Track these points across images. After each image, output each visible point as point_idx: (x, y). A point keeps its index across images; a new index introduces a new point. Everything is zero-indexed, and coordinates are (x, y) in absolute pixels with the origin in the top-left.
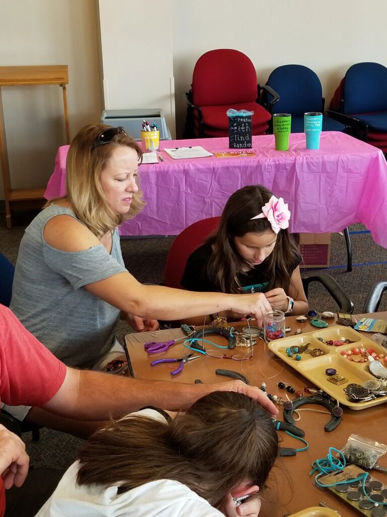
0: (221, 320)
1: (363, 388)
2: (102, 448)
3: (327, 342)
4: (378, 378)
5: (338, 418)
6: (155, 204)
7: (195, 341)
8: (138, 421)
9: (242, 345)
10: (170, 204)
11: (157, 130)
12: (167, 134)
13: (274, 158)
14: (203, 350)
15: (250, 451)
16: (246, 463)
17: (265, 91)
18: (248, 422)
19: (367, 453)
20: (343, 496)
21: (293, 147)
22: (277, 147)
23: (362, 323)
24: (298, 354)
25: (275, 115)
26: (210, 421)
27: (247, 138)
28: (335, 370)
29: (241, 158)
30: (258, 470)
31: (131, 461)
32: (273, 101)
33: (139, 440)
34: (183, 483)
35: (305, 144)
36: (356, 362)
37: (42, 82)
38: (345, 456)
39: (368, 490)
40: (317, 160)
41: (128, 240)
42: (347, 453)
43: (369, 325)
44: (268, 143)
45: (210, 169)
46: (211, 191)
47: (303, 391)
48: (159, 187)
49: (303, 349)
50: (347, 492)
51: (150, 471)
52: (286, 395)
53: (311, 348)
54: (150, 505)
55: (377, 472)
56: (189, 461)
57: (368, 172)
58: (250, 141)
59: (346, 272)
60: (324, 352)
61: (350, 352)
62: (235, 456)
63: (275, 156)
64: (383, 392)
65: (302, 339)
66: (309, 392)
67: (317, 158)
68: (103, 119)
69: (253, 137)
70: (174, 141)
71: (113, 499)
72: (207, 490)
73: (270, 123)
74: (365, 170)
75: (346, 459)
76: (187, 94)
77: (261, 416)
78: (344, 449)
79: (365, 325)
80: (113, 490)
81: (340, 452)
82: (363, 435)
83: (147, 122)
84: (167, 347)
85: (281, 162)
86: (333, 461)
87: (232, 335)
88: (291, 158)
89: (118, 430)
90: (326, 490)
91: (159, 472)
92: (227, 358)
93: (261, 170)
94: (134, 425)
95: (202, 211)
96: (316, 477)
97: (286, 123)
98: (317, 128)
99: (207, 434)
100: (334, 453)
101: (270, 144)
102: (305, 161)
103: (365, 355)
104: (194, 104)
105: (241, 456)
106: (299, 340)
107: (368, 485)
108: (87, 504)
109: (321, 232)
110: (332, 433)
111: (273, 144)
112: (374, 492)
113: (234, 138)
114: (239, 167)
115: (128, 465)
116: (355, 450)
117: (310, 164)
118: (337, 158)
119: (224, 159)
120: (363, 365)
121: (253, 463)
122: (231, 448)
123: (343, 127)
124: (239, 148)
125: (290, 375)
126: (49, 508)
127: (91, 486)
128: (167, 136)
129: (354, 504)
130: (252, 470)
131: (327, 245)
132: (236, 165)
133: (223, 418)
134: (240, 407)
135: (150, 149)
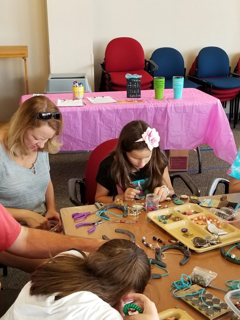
0: (119, 200)
1: (203, 239)
2: (45, 274)
3: (183, 213)
4: (213, 234)
5: (188, 257)
6: (81, 131)
7: (103, 212)
8: (66, 257)
9: (131, 214)
10: (90, 131)
11: (83, 86)
12: (89, 89)
13: (154, 104)
14: (108, 218)
15: (134, 273)
16: (132, 281)
17: (150, 63)
18: (133, 256)
19: (204, 278)
20: (189, 302)
21: (166, 98)
22: (156, 97)
23: (204, 202)
24: (165, 220)
25: (155, 77)
26: (111, 255)
27: (138, 92)
28: (187, 229)
29: (134, 104)
30: (139, 285)
31: (63, 281)
32: (154, 69)
33: (67, 268)
34: (94, 293)
35: (173, 96)
36: (200, 225)
37: (11, 56)
38: (191, 279)
39: (204, 299)
40: (180, 105)
41: (64, 154)
42: (193, 277)
43: (209, 203)
44: (150, 94)
45: (115, 110)
46: (115, 124)
47: (168, 242)
48: (84, 121)
49: (168, 217)
50: (192, 300)
51: (75, 286)
52: (157, 244)
53: (173, 217)
54: (74, 307)
55: (210, 289)
56: (98, 280)
57: (211, 113)
58: (140, 94)
59: (198, 174)
60: (181, 219)
61: (196, 219)
62: (125, 276)
63: (154, 103)
64: (215, 242)
65: (168, 211)
66: (171, 242)
67: (181, 104)
68: (49, 79)
69: (142, 91)
70: (93, 93)
71: (52, 303)
72: (109, 297)
73: (152, 83)
74: (209, 111)
75: (192, 281)
76: (101, 64)
77: (141, 253)
78: (191, 275)
79: (206, 203)
80: (52, 298)
81: (188, 277)
82: (203, 267)
83: (76, 81)
84: (86, 216)
85: (159, 106)
86: (184, 282)
87: (126, 209)
88: (165, 104)
89: (54, 262)
90: (180, 299)
91: (80, 287)
92: (122, 222)
93: (146, 110)
94: (64, 259)
95: (110, 136)
96: (174, 291)
97: (161, 83)
98: (181, 86)
99: (109, 263)
100: (184, 277)
101: (152, 96)
102: (173, 106)
103: (205, 221)
104: (106, 71)
105: (129, 276)
106: (166, 212)
107: (204, 296)
108: (36, 306)
109: (182, 149)
110: (184, 266)
111: (154, 95)
112: (207, 300)
113: (130, 91)
114: (133, 109)
115: (61, 283)
116: (197, 275)
117: (176, 107)
118: (193, 104)
119: (123, 104)
120: (204, 226)
121: (136, 281)
122: (123, 271)
123: (197, 85)
124: (133, 98)
125: (160, 232)
126: (13, 310)
127: (38, 296)
128: (89, 90)
129: (196, 307)
130: (136, 284)
131: (187, 157)
132: (131, 108)
133: (118, 254)
134: (128, 248)
135: (78, 98)
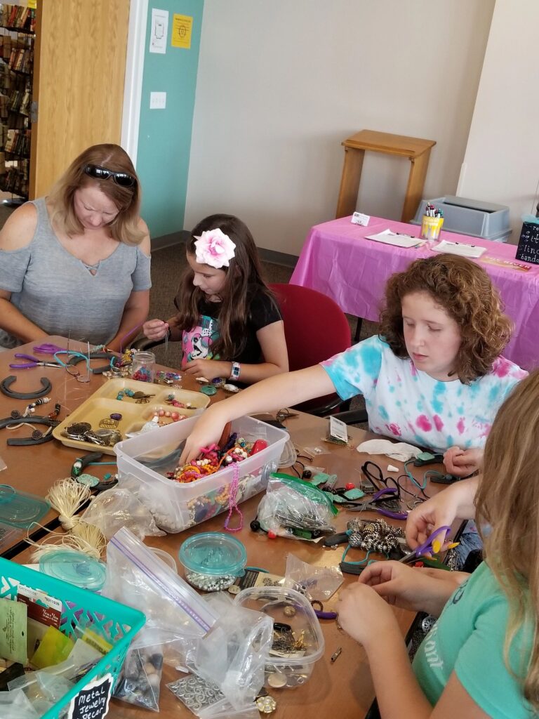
11: (441, 218)
27: (538, 252)
113: (524, 248)
135: (426, 236)
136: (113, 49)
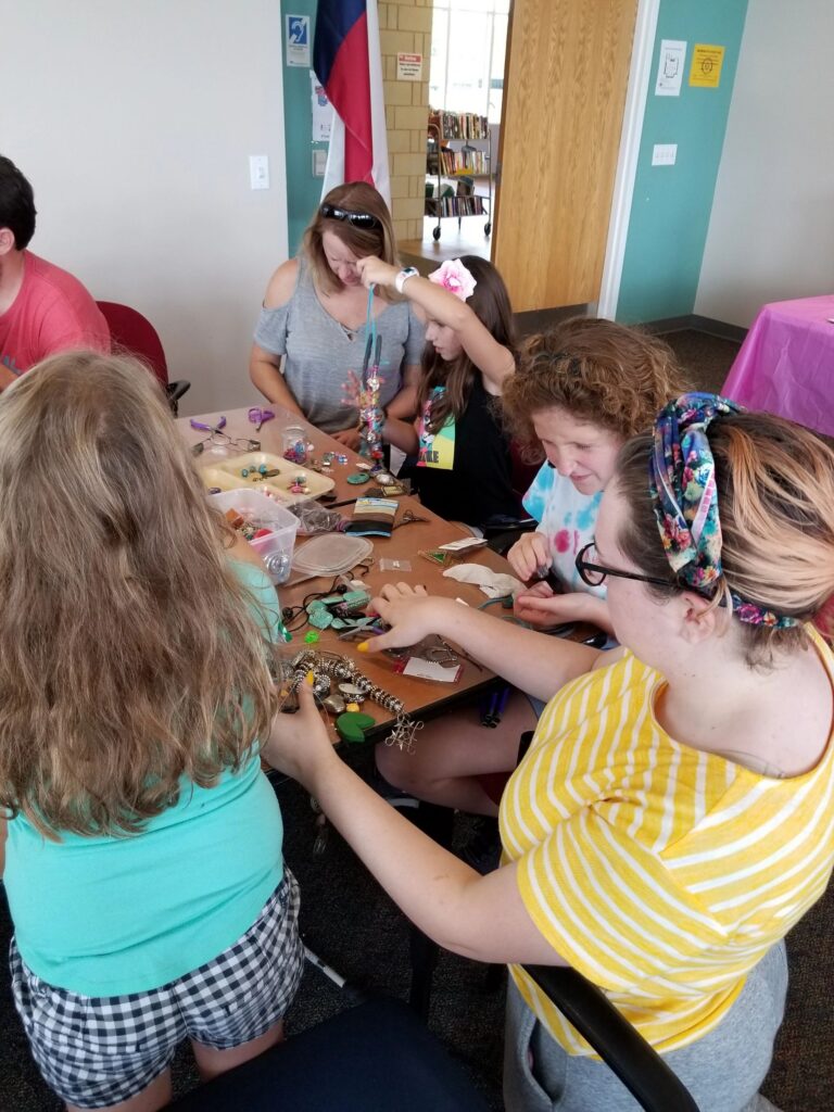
136: (606, 95)
